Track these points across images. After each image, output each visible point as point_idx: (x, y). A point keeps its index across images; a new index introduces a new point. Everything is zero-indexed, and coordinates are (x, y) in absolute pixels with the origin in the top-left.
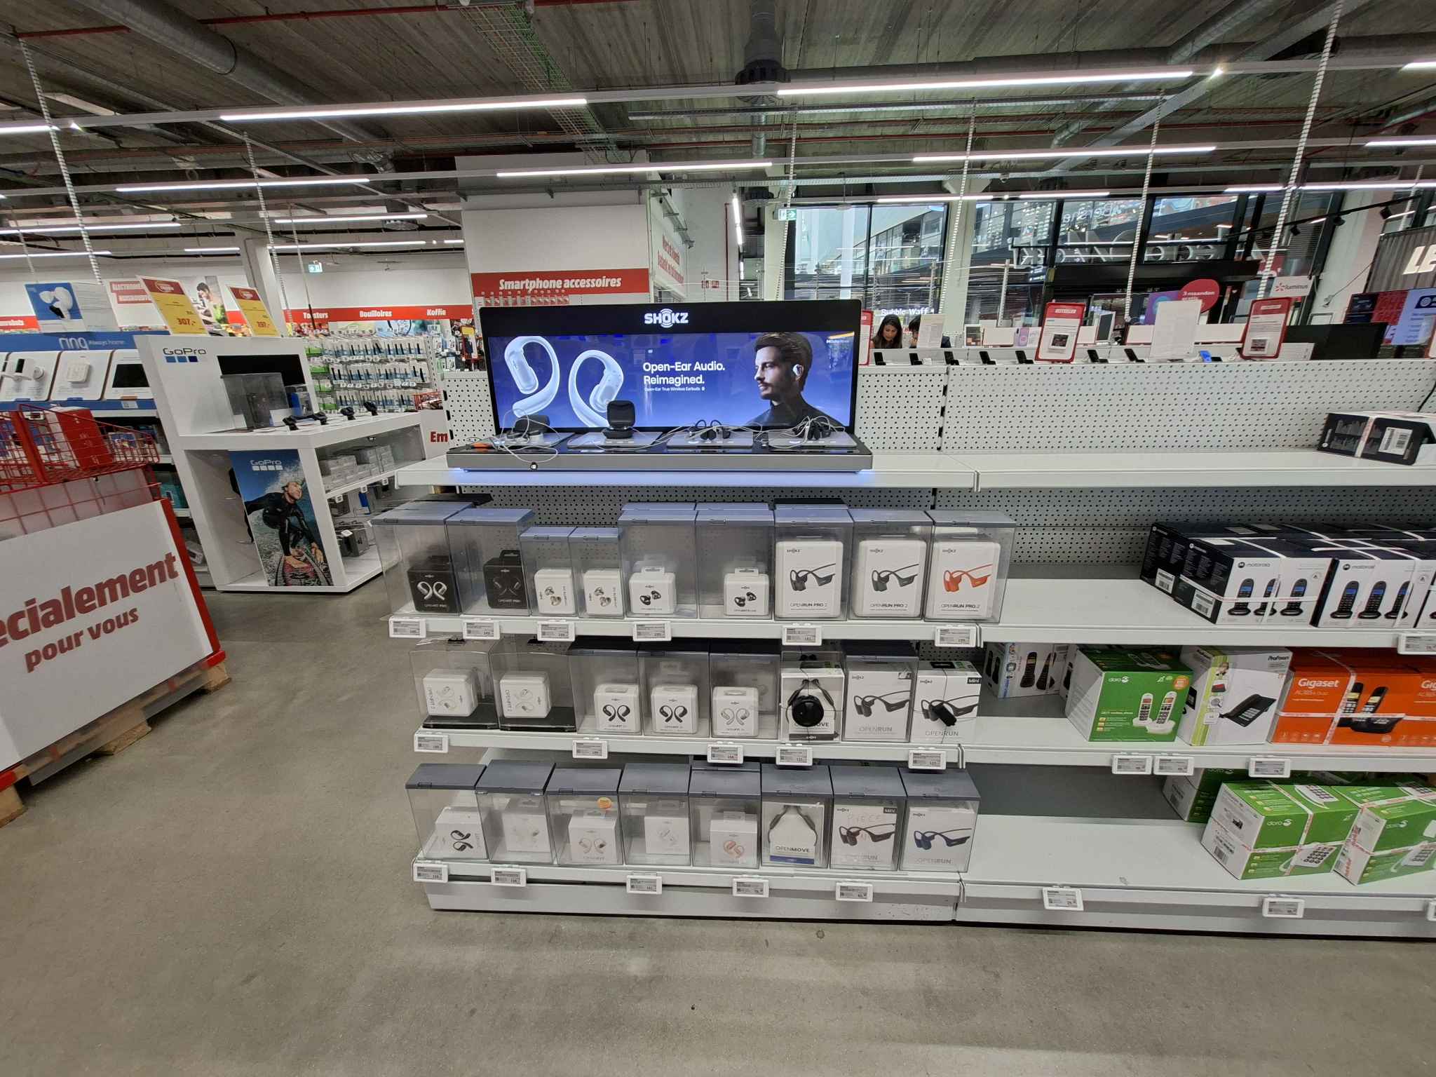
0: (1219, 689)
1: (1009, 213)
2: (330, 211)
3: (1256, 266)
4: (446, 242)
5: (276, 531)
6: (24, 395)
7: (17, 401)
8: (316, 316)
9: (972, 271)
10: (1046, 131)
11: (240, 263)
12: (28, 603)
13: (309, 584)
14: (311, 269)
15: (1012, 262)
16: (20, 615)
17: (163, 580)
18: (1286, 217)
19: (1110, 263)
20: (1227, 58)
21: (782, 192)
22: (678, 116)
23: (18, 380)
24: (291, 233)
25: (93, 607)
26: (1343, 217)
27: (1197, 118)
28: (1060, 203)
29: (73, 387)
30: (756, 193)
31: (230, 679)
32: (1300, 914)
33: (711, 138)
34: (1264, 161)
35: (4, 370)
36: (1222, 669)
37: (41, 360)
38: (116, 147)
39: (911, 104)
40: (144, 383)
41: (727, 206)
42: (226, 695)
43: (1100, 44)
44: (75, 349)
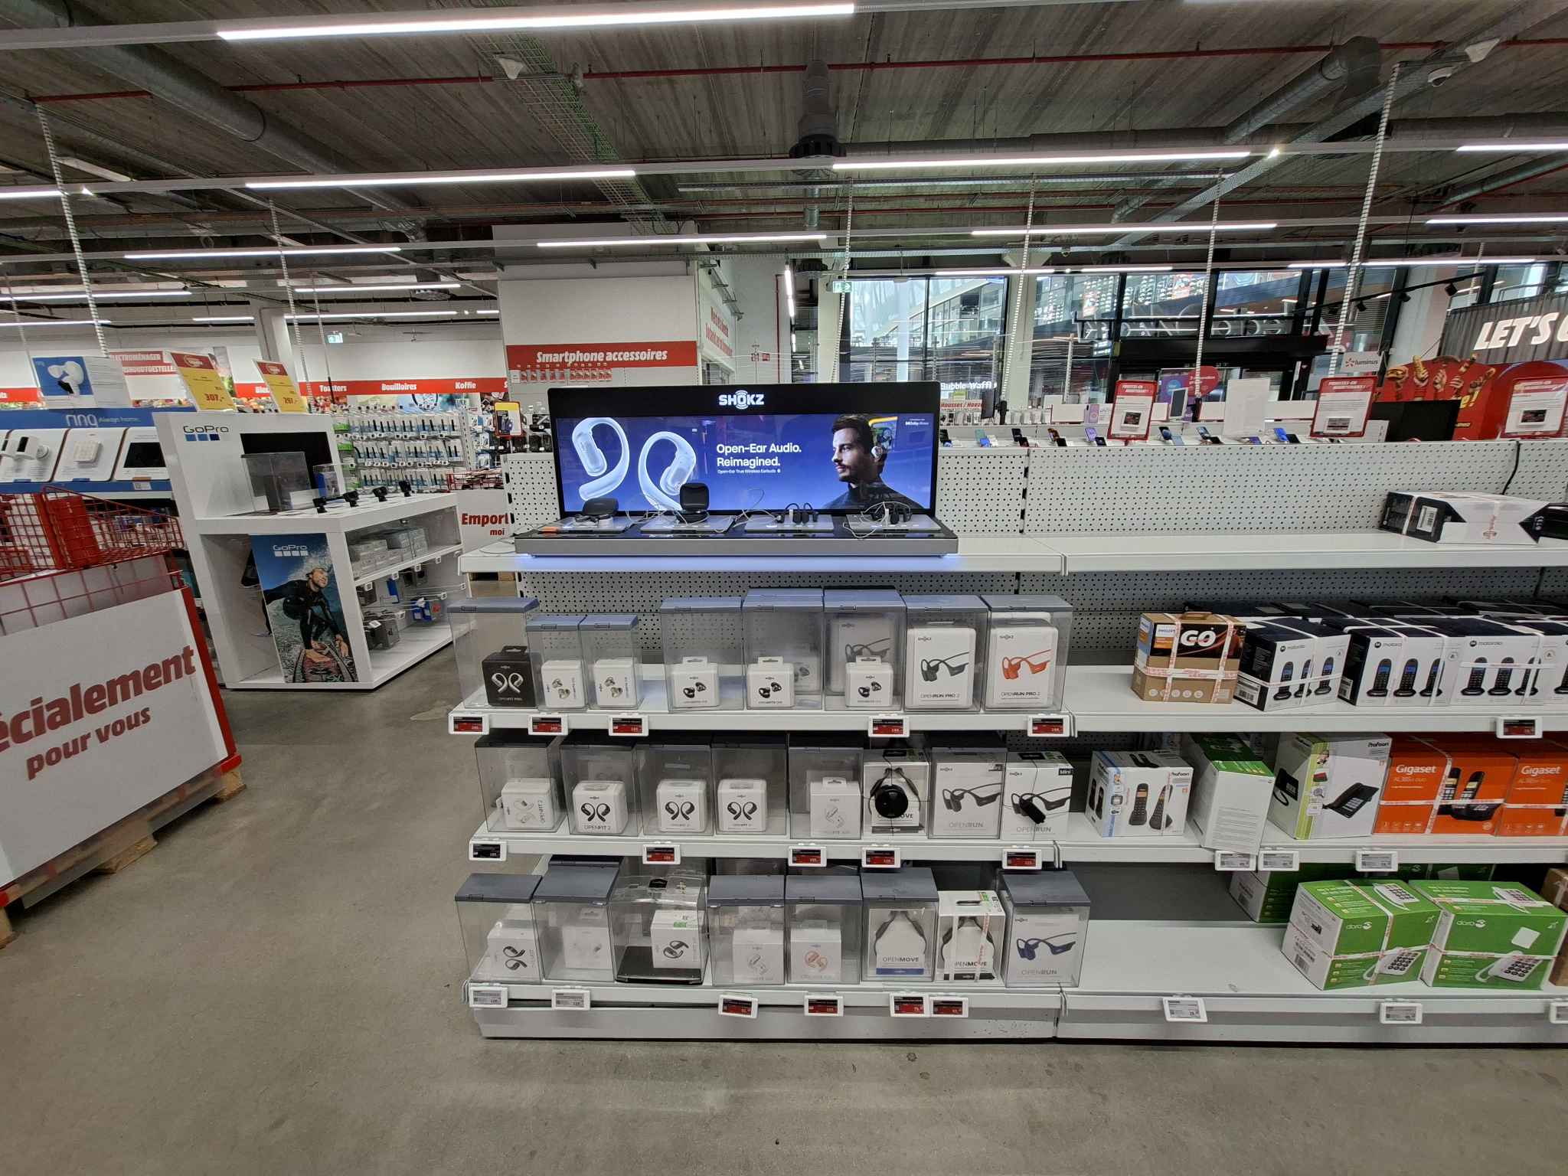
0: (1321, 778)
1: (1069, 286)
2: (355, 280)
3: (1324, 341)
4: (479, 312)
5: (298, 622)
6: (23, 476)
7: (16, 482)
8: (336, 389)
9: (1034, 344)
10: (1105, 206)
11: (254, 333)
12: (33, 703)
13: (331, 680)
14: (331, 339)
15: (1076, 336)
16: (24, 715)
17: (178, 675)
18: (1352, 293)
19: (1177, 338)
20: (1283, 139)
21: (836, 264)
22: (729, 189)
23: (18, 459)
24: (313, 302)
25: (103, 707)
26: (1409, 294)
27: (1256, 195)
28: (1123, 276)
29: (83, 467)
30: (809, 265)
31: (245, 787)
32: (1419, 1020)
33: (761, 209)
34: (1325, 237)
35: (4, 449)
36: (1323, 757)
37: (45, 438)
38: (125, 212)
39: (969, 179)
40: (161, 463)
41: (778, 277)
42: (241, 805)
43: (1156, 122)
44: (83, 426)
